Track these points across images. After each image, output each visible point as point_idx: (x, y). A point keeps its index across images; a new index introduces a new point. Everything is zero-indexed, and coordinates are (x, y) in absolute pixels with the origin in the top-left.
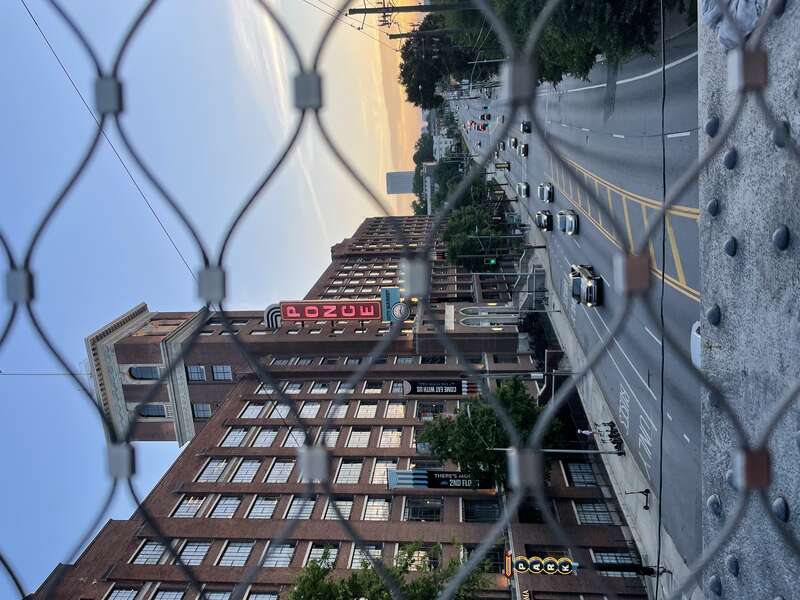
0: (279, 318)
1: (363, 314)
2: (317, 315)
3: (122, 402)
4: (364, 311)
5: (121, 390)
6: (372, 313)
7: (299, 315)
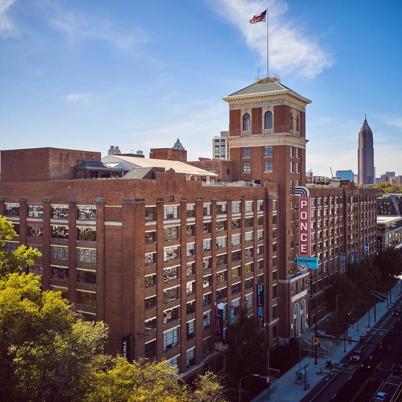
0: (300, 195)
1: (302, 245)
2: (302, 218)
3: (251, 106)
4: (304, 247)
5: (259, 107)
6: (302, 251)
7: (302, 207)
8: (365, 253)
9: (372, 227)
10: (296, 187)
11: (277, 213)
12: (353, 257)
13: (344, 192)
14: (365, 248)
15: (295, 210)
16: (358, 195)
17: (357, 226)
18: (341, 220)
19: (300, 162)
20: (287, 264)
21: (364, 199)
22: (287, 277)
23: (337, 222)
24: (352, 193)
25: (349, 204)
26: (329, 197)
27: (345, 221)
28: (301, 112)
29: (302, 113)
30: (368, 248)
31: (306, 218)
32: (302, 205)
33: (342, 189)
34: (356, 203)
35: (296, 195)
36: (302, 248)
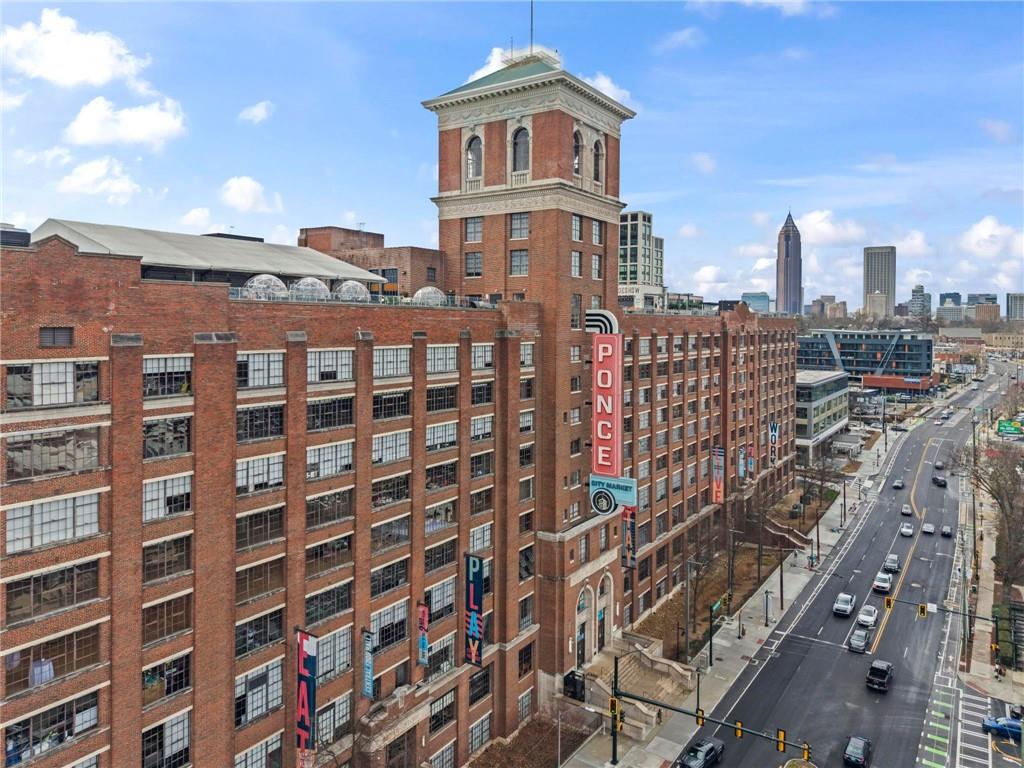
0: (597, 330)
1: (601, 449)
2: (601, 385)
3: (484, 118)
4: (604, 451)
5: (499, 118)
6: (601, 462)
7: (601, 360)
8: (770, 445)
9: (787, 394)
10: (588, 312)
11: (536, 373)
12: (742, 456)
13: (724, 325)
14: (770, 434)
15: (587, 367)
16: (755, 331)
17: (752, 392)
18: (716, 381)
19: (602, 253)
20: (558, 495)
21: (769, 338)
22: (558, 527)
23: (706, 387)
24: (743, 327)
25: (734, 350)
26: (686, 334)
27: (725, 384)
28: (606, 135)
29: (610, 140)
30: (777, 434)
31: (608, 386)
32: (601, 354)
33: (719, 318)
34: (752, 348)
35: (588, 330)
36: (601, 455)
